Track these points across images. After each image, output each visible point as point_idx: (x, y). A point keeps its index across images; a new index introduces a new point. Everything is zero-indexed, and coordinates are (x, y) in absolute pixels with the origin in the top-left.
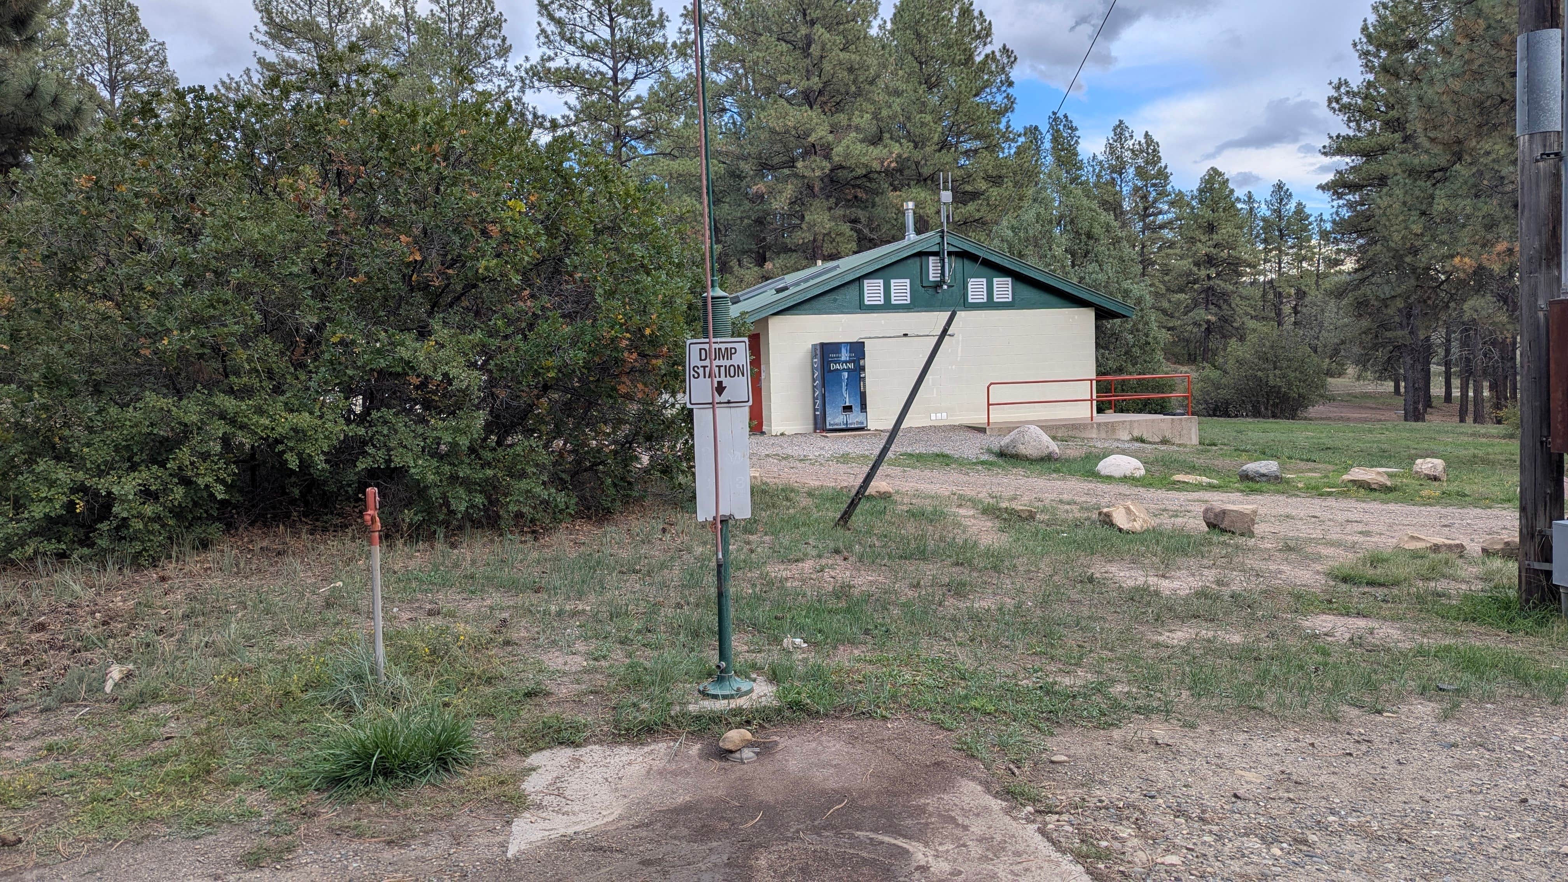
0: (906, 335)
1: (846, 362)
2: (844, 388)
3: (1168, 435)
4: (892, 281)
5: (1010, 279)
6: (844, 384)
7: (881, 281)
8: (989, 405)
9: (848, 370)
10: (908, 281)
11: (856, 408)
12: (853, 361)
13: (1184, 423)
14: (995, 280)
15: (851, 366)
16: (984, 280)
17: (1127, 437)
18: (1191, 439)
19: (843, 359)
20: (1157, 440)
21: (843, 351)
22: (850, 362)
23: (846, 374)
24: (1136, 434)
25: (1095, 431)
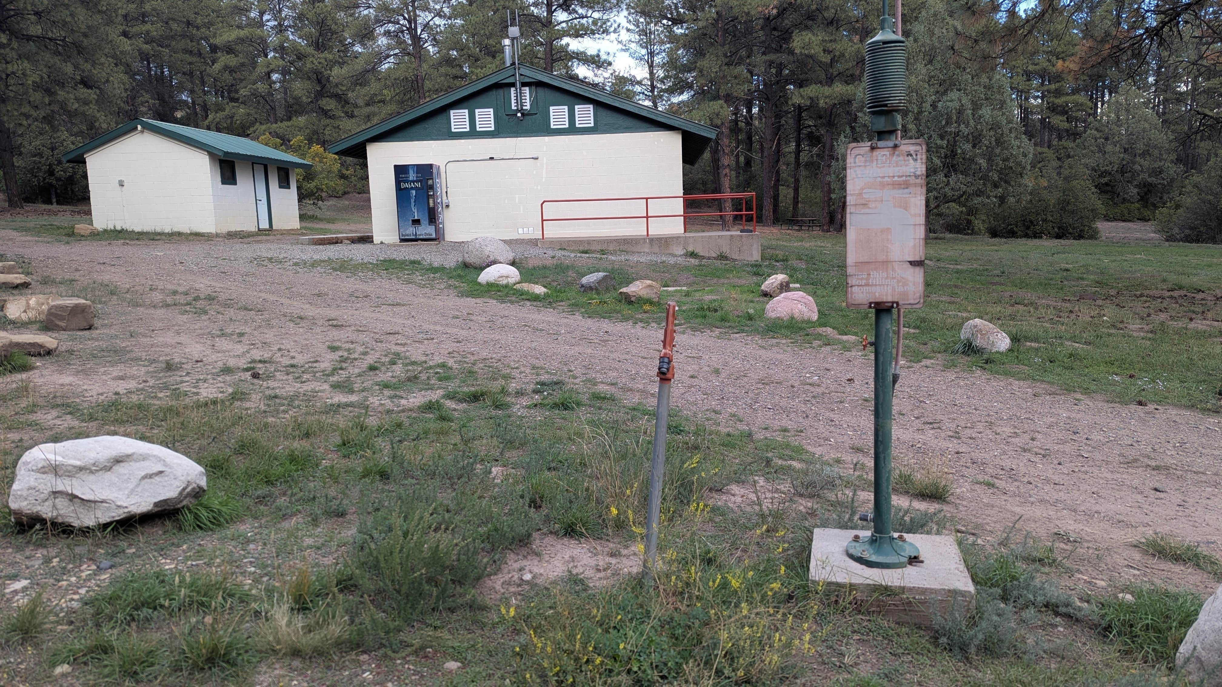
0: (492, 158)
1: (413, 182)
2: (413, 204)
3: (726, 250)
4: (477, 111)
5: (591, 106)
6: (412, 201)
7: (466, 111)
8: (543, 220)
9: (416, 188)
10: (491, 110)
11: (425, 221)
12: (421, 181)
13: (744, 239)
14: (576, 107)
15: (419, 185)
16: (566, 107)
17: (680, 251)
18: (752, 255)
19: (411, 178)
20: (714, 255)
21: (411, 172)
22: (417, 181)
23: (414, 192)
24: (690, 249)
25: (647, 245)
